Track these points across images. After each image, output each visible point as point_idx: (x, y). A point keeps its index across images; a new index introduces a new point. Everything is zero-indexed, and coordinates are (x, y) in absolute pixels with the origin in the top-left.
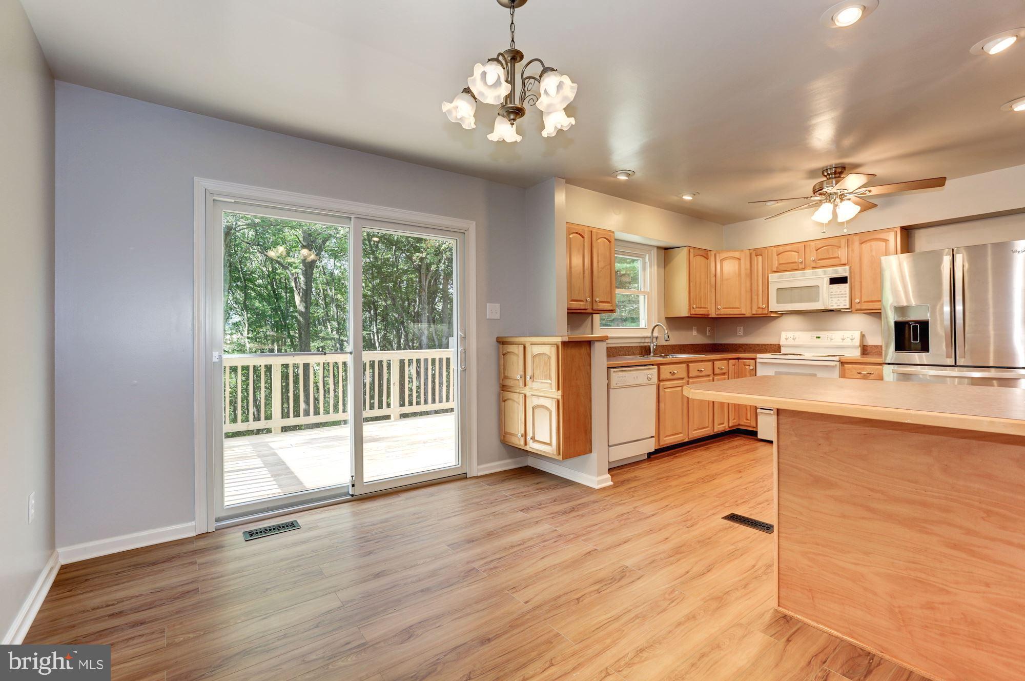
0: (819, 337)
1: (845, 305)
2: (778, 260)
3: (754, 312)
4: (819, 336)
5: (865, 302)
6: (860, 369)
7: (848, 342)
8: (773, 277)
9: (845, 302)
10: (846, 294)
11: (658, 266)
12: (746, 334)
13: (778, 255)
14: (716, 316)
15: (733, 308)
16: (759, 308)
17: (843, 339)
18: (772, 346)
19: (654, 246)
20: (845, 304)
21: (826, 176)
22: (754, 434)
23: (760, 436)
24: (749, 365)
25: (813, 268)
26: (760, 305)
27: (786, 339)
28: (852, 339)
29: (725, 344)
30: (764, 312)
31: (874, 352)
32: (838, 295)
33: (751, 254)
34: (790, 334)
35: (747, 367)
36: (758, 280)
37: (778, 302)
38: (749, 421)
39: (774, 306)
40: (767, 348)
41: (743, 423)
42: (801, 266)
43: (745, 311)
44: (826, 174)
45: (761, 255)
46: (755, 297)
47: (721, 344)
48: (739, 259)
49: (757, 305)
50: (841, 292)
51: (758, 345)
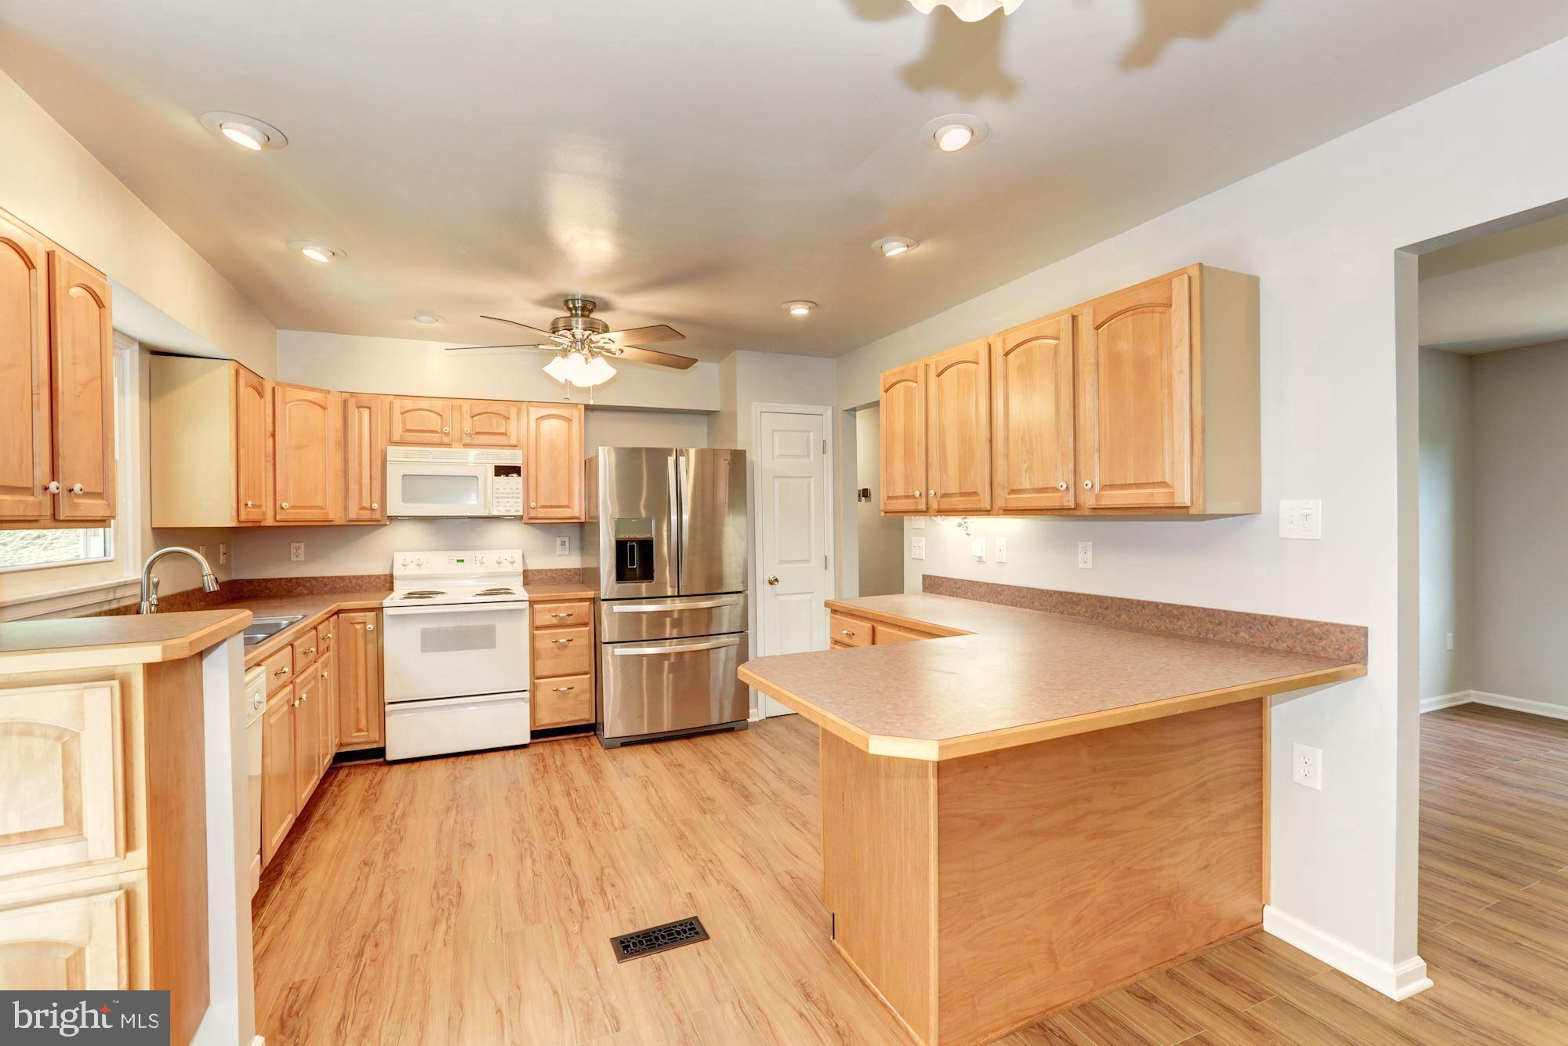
0: (462, 561)
1: (517, 511)
2: (404, 422)
3: (353, 515)
4: (461, 559)
5: (542, 507)
6: (556, 609)
7: (506, 568)
8: (393, 452)
9: (518, 506)
10: (518, 493)
11: (141, 396)
12: (311, 557)
13: (402, 414)
14: (276, 524)
15: (311, 507)
16: (363, 508)
17: (499, 563)
18: (373, 579)
19: (133, 339)
20: (517, 509)
21: (570, 309)
22: (381, 752)
23: (390, 757)
24: (364, 623)
25: (466, 445)
26: (366, 503)
27: (404, 565)
28: (512, 563)
29: (259, 581)
30: (374, 517)
31: (536, 579)
32: (508, 493)
33: (345, 402)
34: (410, 556)
35: (358, 627)
36: (360, 455)
37: (404, 500)
38: (363, 733)
39: (395, 507)
40: (361, 583)
41: (349, 741)
42: (446, 440)
43: (336, 515)
44: (571, 306)
45: (370, 408)
46: (353, 487)
47: (251, 581)
48: (324, 408)
49: (360, 503)
50: (511, 489)
51: (342, 578)
